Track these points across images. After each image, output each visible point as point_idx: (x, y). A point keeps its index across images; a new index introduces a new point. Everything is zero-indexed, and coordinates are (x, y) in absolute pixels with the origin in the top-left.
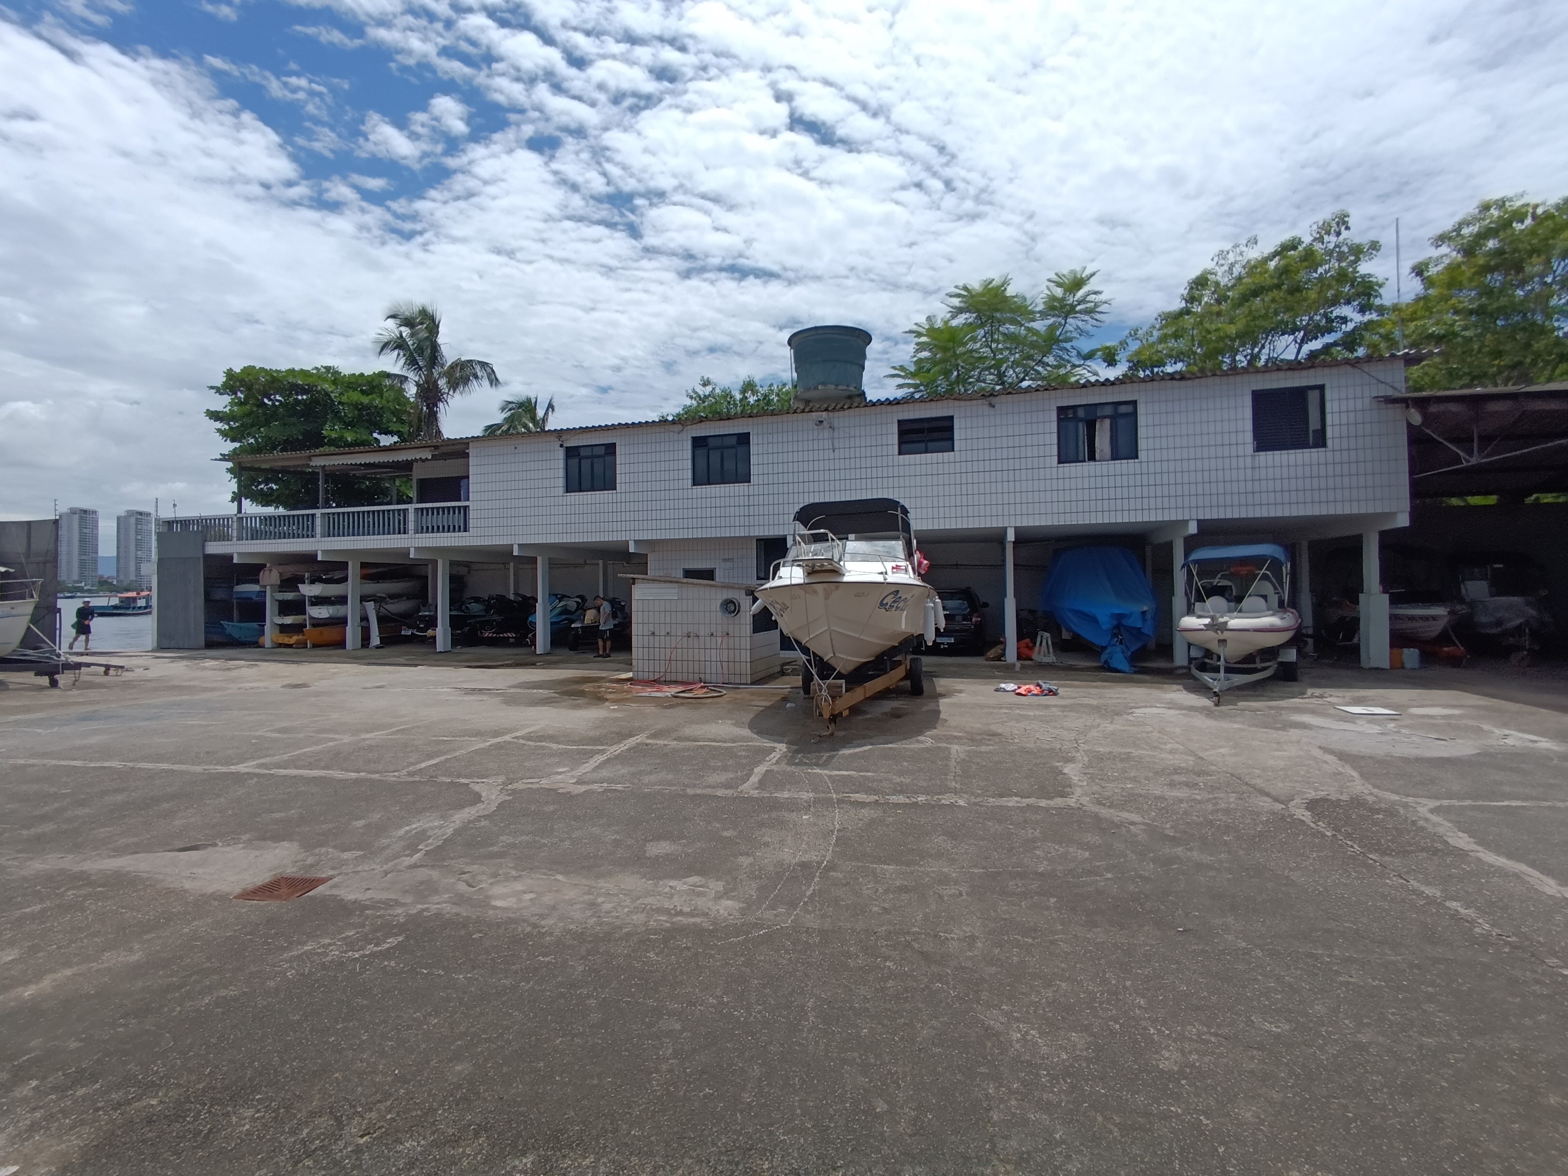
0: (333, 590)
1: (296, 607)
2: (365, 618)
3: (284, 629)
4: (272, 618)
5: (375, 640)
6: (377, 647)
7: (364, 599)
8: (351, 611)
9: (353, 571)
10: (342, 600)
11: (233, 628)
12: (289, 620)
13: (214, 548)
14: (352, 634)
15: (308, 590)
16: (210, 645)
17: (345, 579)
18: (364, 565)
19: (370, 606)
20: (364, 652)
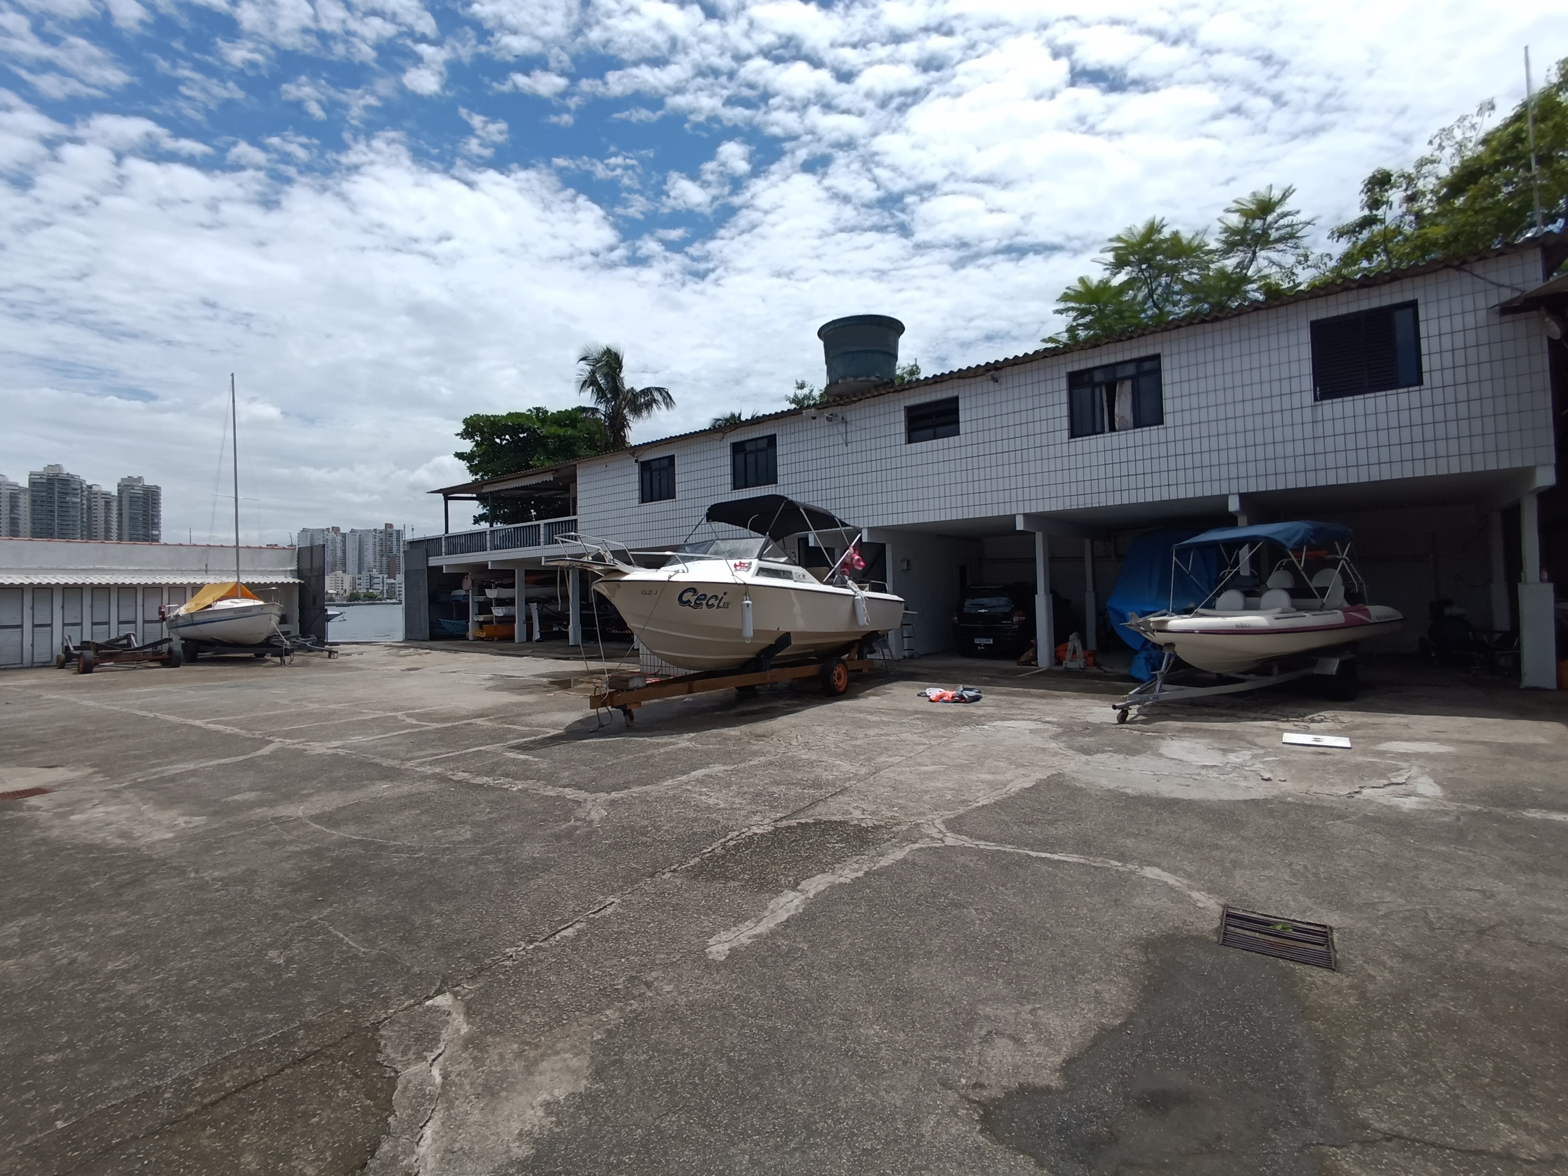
0: (505, 593)
1: (485, 607)
2: (529, 619)
3: (481, 624)
4: (474, 618)
5: (537, 636)
6: (537, 641)
7: (528, 601)
8: (517, 611)
9: (519, 577)
10: (510, 602)
11: (449, 624)
12: (481, 618)
13: (434, 562)
14: (519, 629)
15: (491, 594)
16: (434, 637)
17: (512, 586)
18: (528, 573)
19: (534, 606)
20: (528, 645)
